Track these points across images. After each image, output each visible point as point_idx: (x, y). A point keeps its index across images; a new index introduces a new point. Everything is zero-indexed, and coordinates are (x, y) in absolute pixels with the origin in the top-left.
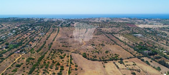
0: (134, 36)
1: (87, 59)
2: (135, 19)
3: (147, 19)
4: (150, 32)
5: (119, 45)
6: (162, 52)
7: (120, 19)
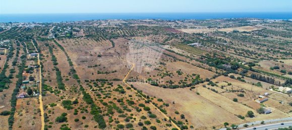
0: (190, 46)
1: (162, 88)
2: (162, 21)
3: (178, 20)
4: (205, 39)
5: (183, 61)
6: (241, 63)
7: (141, 21)
